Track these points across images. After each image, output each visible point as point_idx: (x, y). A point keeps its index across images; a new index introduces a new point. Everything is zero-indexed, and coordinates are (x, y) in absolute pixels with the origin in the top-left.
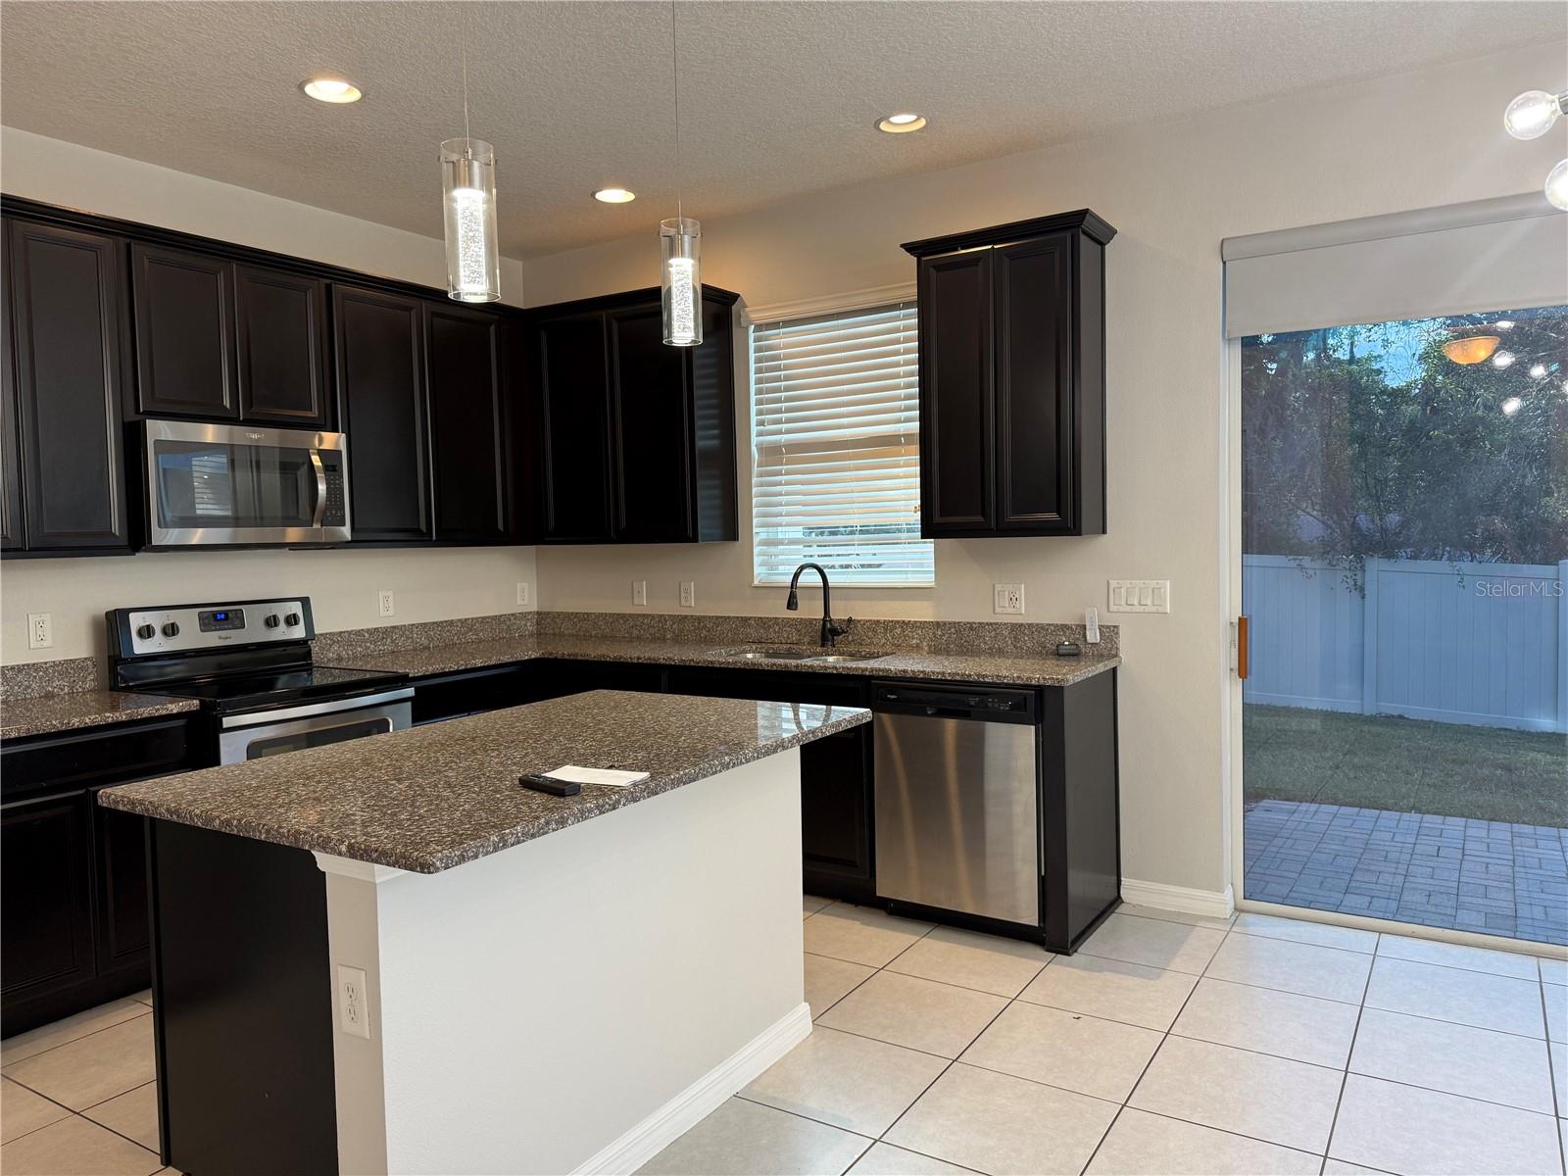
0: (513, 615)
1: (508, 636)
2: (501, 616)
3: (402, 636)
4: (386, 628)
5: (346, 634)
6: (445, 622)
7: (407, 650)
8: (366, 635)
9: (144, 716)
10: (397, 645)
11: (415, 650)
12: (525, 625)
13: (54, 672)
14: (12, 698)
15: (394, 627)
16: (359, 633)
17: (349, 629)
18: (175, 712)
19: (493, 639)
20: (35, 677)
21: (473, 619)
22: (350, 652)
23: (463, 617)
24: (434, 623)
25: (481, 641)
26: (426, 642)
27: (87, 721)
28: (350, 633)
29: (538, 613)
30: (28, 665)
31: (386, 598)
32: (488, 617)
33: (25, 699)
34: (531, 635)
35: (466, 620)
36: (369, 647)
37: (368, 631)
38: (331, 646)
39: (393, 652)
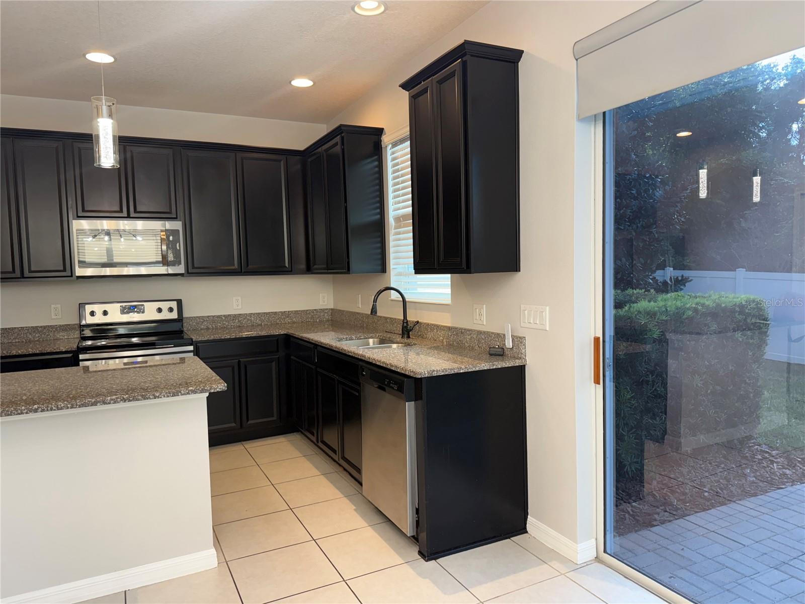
0: (315, 310)
1: (312, 321)
2: (307, 310)
3: (245, 319)
4: (235, 315)
5: (212, 318)
6: (272, 312)
7: (248, 326)
8: (224, 318)
9: (48, 351)
10: (242, 323)
11: (252, 326)
12: (324, 315)
13: (60, 329)
14: (41, 340)
15: (240, 314)
16: (219, 317)
17: (213, 315)
18: (64, 350)
19: (302, 322)
20: (51, 331)
21: (289, 312)
22: (214, 326)
23: (283, 310)
24: (264, 313)
25: (294, 323)
26: (260, 322)
27: (19, 352)
28: (214, 316)
29: (332, 309)
30: (48, 326)
31: (237, 300)
32: (300, 311)
33: (47, 340)
34: (328, 320)
35: (285, 312)
36: (225, 324)
37: (224, 316)
38: (202, 322)
39: (240, 326)
